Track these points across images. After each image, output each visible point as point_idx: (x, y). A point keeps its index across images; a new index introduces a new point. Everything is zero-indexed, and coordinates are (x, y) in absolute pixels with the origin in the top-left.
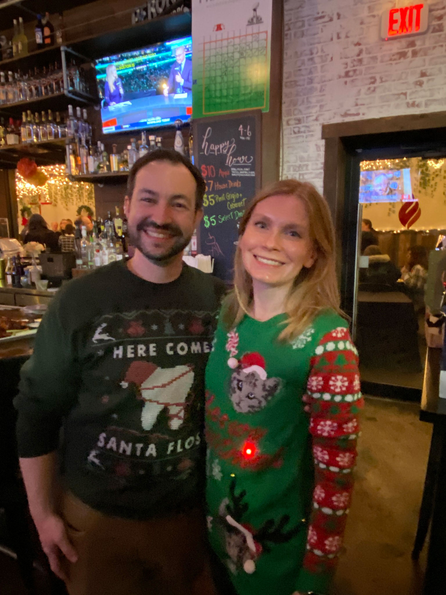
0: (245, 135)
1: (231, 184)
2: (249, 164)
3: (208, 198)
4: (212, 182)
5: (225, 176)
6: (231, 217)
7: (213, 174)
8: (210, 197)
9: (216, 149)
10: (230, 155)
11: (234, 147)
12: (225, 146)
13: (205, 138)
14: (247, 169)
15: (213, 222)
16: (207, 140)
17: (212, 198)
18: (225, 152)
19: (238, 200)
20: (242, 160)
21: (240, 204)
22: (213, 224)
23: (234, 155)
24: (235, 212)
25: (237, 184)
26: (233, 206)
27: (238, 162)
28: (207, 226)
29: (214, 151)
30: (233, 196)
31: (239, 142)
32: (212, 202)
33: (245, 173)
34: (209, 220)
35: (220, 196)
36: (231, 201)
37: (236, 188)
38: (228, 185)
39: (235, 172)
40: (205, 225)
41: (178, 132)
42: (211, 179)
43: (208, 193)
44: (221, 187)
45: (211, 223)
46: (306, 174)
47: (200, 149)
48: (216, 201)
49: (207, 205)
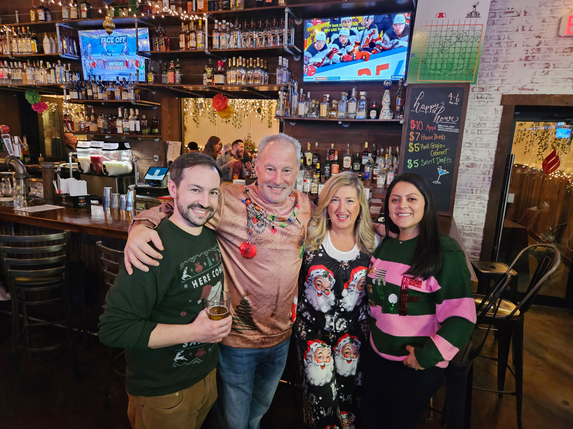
0: (454, 100)
1: (436, 137)
2: (454, 122)
3: (413, 146)
4: (419, 133)
5: (431, 130)
6: (432, 161)
7: (421, 128)
8: (415, 145)
9: (426, 108)
10: (438, 115)
11: (443, 109)
12: (435, 107)
13: (418, 99)
14: (452, 127)
15: (416, 165)
16: (419, 101)
17: (417, 146)
18: (434, 112)
19: (440, 150)
20: (448, 119)
21: (442, 153)
22: (415, 166)
23: (442, 115)
24: (437, 158)
25: (442, 137)
26: (436, 153)
27: (445, 120)
28: (410, 167)
29: (424, 110)
30: (437, 146)
31: (447, 105)
32: (417, 149)
33: (451, 129)
34: (412, 162)
35: (424, 145)
36: (435, 149)
37: (440, 140)
38: (433, 138)
39: (440, 128)
40: (408, 167)
41: (387, 91)
42: (418, 131)
43: (414, 142)
44: (427, 138)
45: (414, 165)
46: (484, 130)
47: (412, 108)
48: (420, 149)
49: (412, 151)
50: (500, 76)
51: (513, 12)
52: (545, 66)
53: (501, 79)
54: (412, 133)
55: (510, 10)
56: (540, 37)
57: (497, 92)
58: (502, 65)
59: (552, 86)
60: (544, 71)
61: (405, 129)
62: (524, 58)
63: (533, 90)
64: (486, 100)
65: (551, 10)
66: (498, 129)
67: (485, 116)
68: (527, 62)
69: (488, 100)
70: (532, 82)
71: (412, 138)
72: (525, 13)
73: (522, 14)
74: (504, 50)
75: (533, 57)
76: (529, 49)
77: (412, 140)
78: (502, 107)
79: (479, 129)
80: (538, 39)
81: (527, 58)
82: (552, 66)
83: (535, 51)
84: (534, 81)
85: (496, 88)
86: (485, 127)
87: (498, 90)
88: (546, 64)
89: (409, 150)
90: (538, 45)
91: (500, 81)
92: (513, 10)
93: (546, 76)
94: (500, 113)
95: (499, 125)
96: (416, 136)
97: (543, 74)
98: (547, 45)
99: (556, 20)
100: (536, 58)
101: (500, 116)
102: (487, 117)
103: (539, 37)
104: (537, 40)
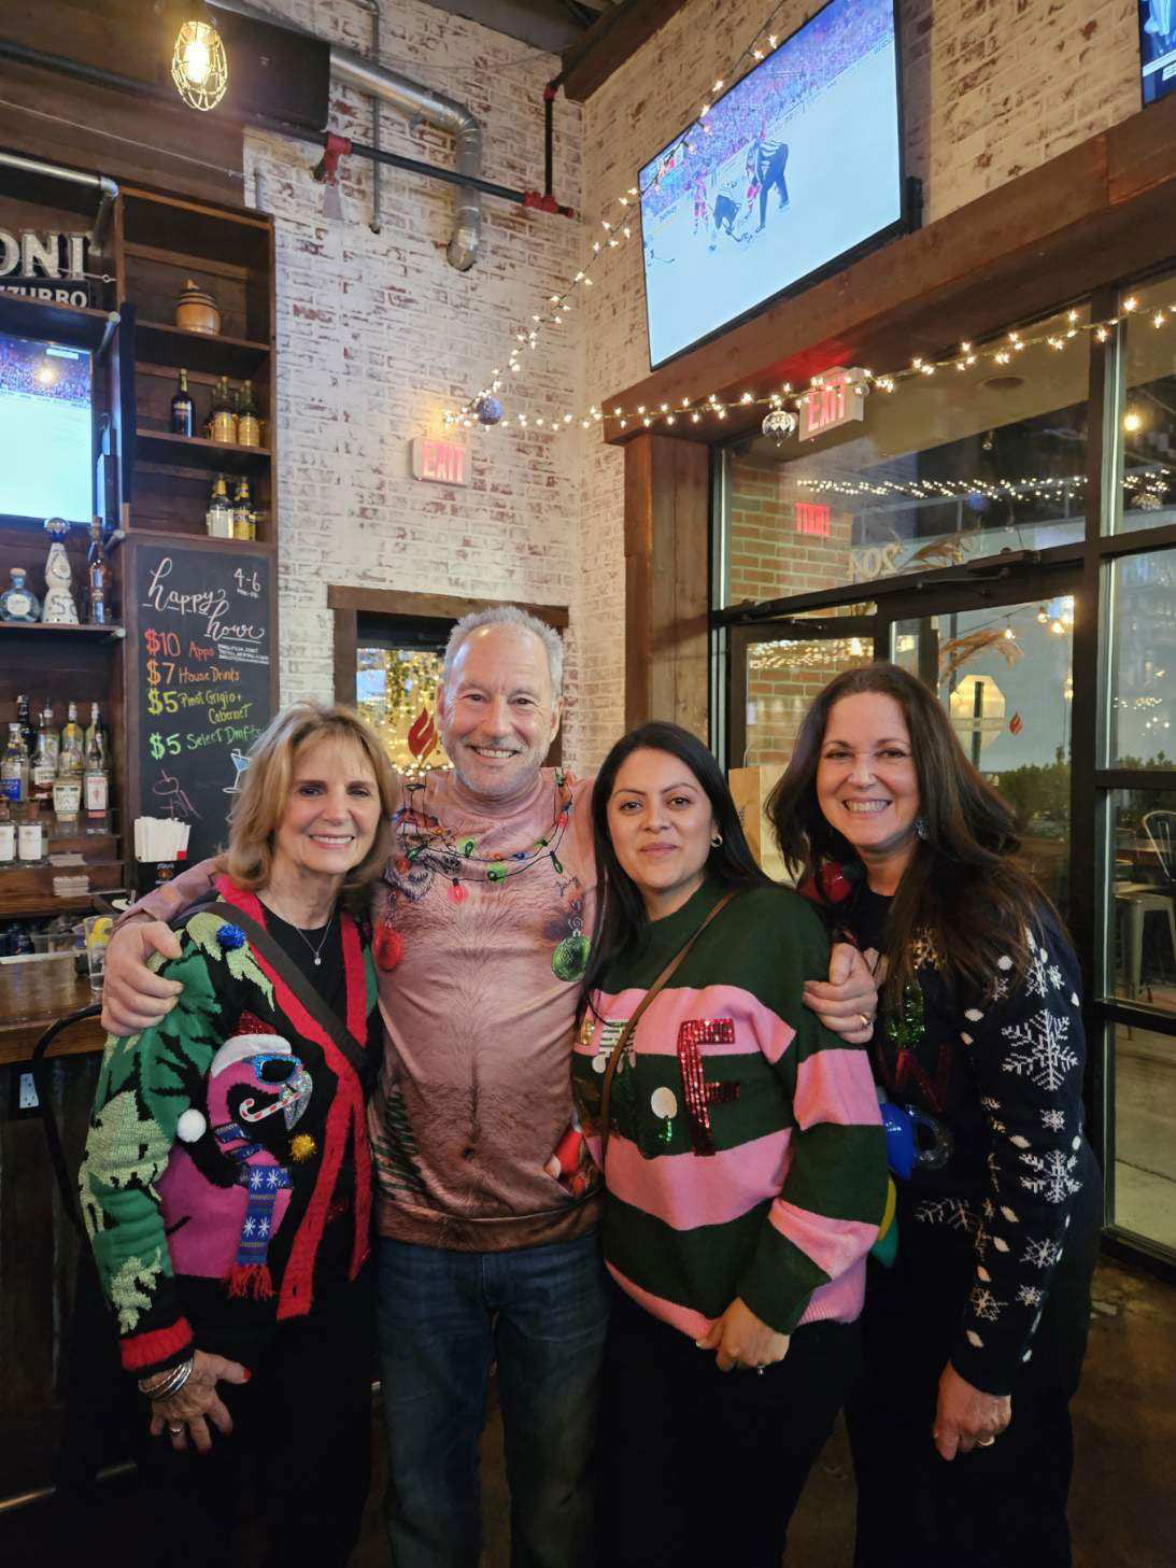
0: (247, 586)
1: (217, 676)
2: (255, 640)
3: (161, 698)
4: (173, 665)
5: (202, 656)
6: (216, 737)
7: (175, 651)
8: (166, 695)
9: (183, 602)
10: (215, 620)
11: (224, 607)
12: (203, 600)
13: (157, 576)
14: (252, 651)
15: (174, 747)
16: (160, 581)
17: (170, 697)
18: (204, 611)
19: (233, 707)
20: (241, 632)
21: (237, 715)
22: (173, 752)
23: (225, 620)
24: (227, 729)
25: (232, 675)
26: (222, 716)
27: (232, 634)
28: (158, 753)
29: (179, 605)
30: (223, 698)
31: (234, 599)
32: (172, 706)
33: (248, 655)
34: (163, 742)
35: (190, 696)
36: (218, 706)
37: (228, 681)
38: (211, 676)
39: (225, 652)
40: (154, 754)
41: (57, 547)
42: (169, 658)
43: (162, 687)
44: (193, 678)
45: (168, 748)
46: (302, 663)
47: (143, 596)
48: (180, 705)
49: (158, 712)
50: (319, 544)
51: (323, 409)
52: (397, 532)
53: (319, 550)
54: (152, 664)
55: (316, 403)
56: (380, 473)
57: (315, 578)
58: (319, 518)
59: (417, 576)
60: (397, 544)
61: (131, 654)
62: (358, 511)
63: (384, 580)
64: (298, 595)
65: (392, 422)
66: (330, 661)
67: (300, 631)
68: (367, 522)
69: (303, 595)
70: (381, 565)
71: (155, 678)
72: (347, 416)
73: (341, 417)
74: (318, 486)
75: (375, 511)
76: (365, 492)
77: (155, 683)
78: (330, 614)
79: (293, 659)
80: (377, 476)
81: (363, 511)
82: (409, 535)
83: (375, 500)
84: (383, 561)
85: (313, 570)
86: (303, 655)
87: (317, 574)
88: (400, 528)
89: (151, 710)
90: (379, 489)
91: (318, 555)
92: (321, 405)
93: (403, 555)
94: (330, 625)
95: (330, 653)
96: (163, 671)
97: (397, 549)
98: (395, 491)
99: (403, 444)
100: (379, 514)
101: (330, 632)
102: (305, 633)
103: (377, 471)
104: (375, 479)
